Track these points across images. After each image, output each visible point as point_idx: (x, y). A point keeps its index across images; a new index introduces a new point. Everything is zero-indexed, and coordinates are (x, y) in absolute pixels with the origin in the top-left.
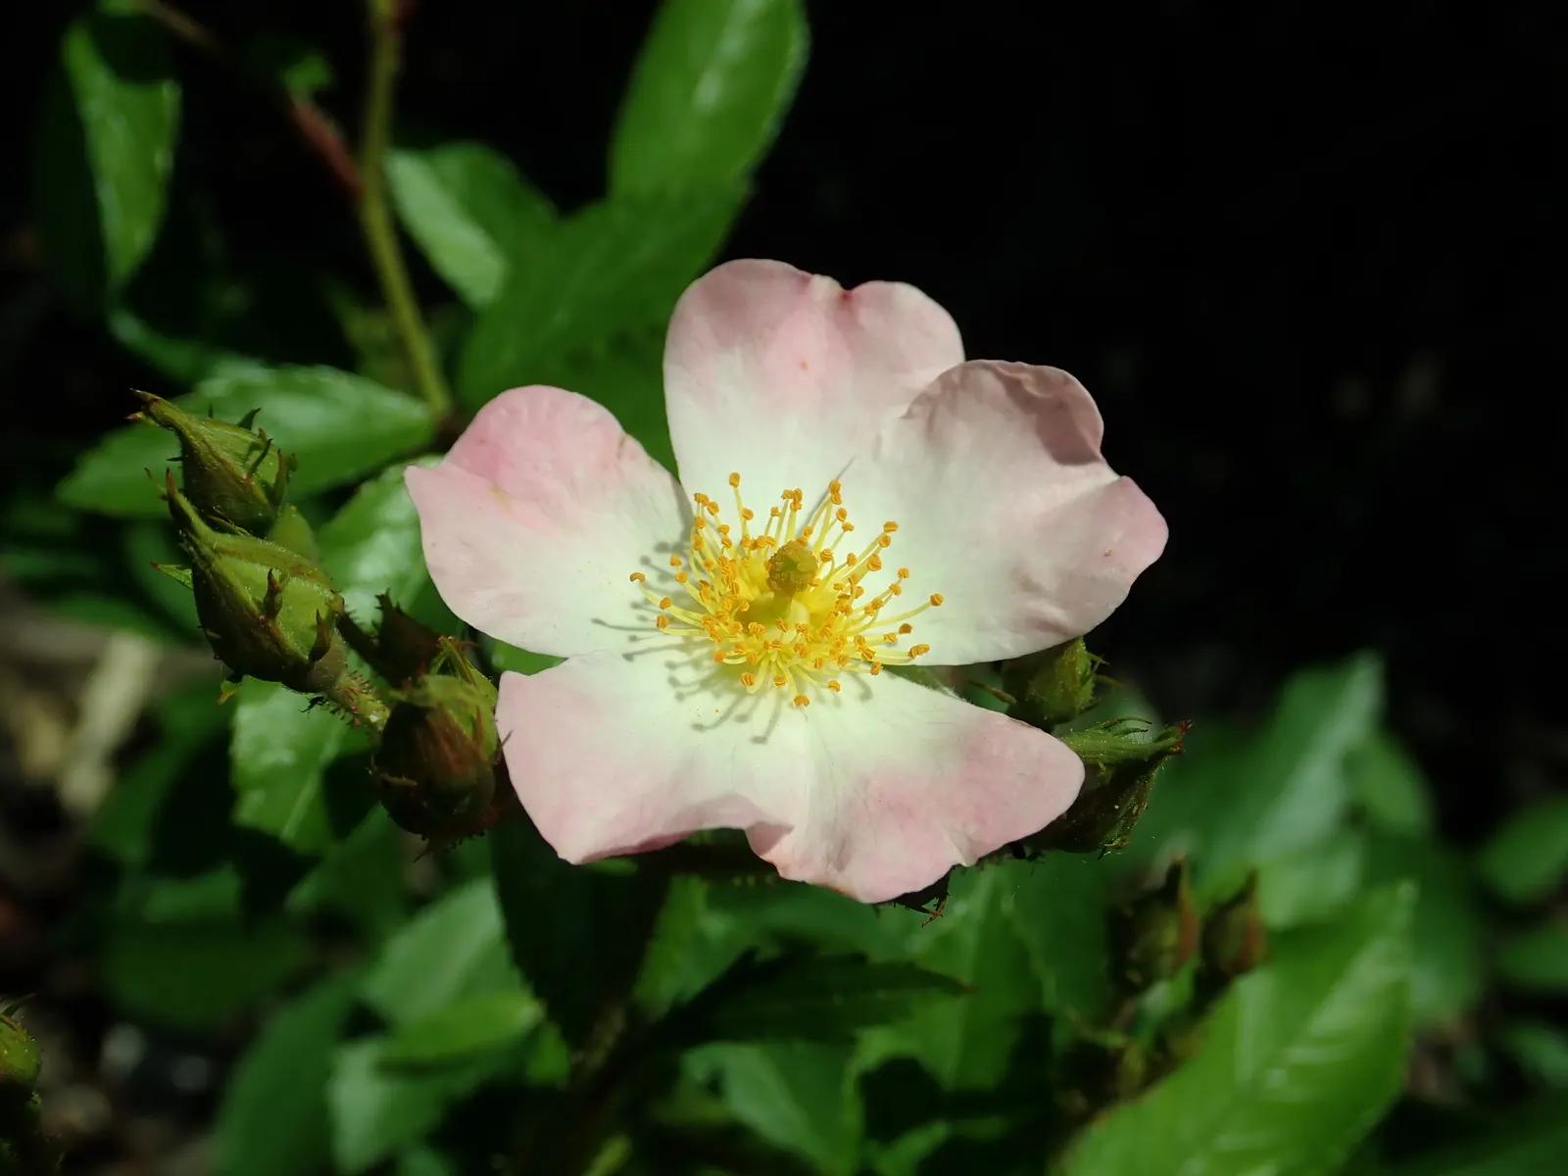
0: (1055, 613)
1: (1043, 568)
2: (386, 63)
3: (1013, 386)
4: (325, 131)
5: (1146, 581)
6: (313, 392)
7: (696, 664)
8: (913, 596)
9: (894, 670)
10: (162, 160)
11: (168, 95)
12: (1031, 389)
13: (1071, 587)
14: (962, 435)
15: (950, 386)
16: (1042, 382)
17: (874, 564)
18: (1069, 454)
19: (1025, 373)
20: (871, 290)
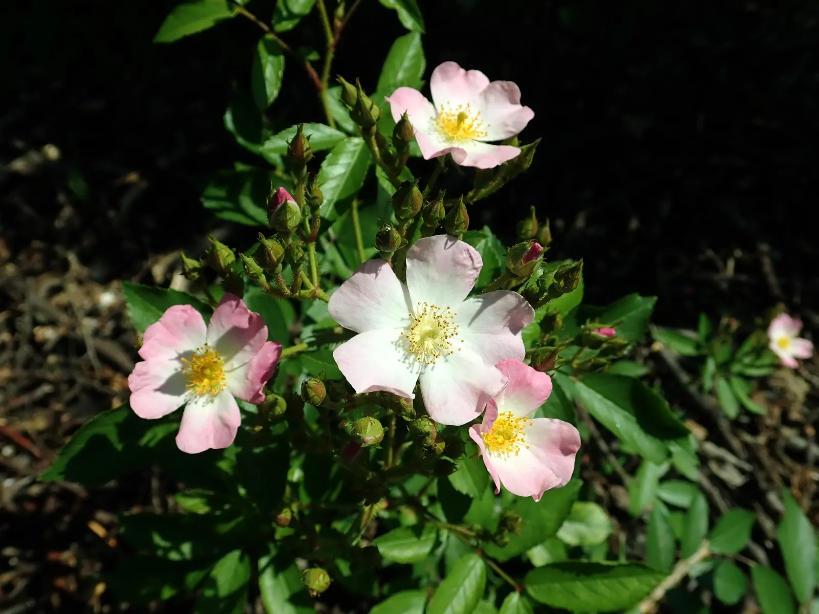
0: (512, 129)
1: (509, 122)
2: (330, 56)
3: (502, 87)
4: (313, 73)
5: (531, 123)
6: (318, 130)
7: (442, 138)
8: (485, 125)
9: (480, 142)
10: (281, 73)
11: (282, 58)
12: (506, 87)
13: (515, 124)
14: (492, 98)
15: (489, 87)
16: (509, 85)
17: (476, 119)
18: (513, 102)
19: (505, 83)
20: (472, 72)
